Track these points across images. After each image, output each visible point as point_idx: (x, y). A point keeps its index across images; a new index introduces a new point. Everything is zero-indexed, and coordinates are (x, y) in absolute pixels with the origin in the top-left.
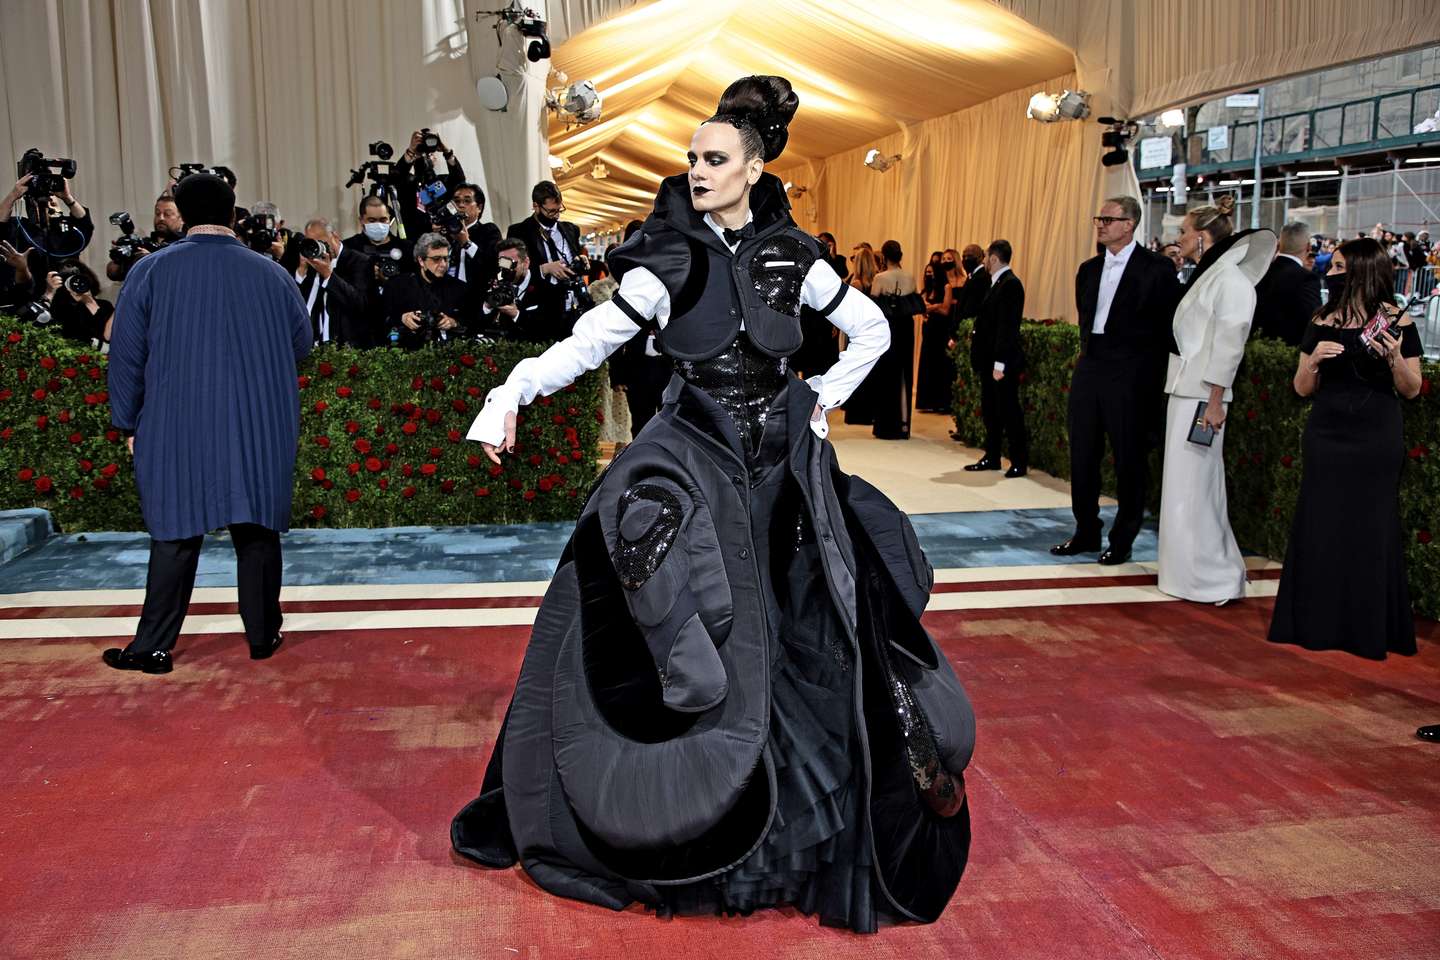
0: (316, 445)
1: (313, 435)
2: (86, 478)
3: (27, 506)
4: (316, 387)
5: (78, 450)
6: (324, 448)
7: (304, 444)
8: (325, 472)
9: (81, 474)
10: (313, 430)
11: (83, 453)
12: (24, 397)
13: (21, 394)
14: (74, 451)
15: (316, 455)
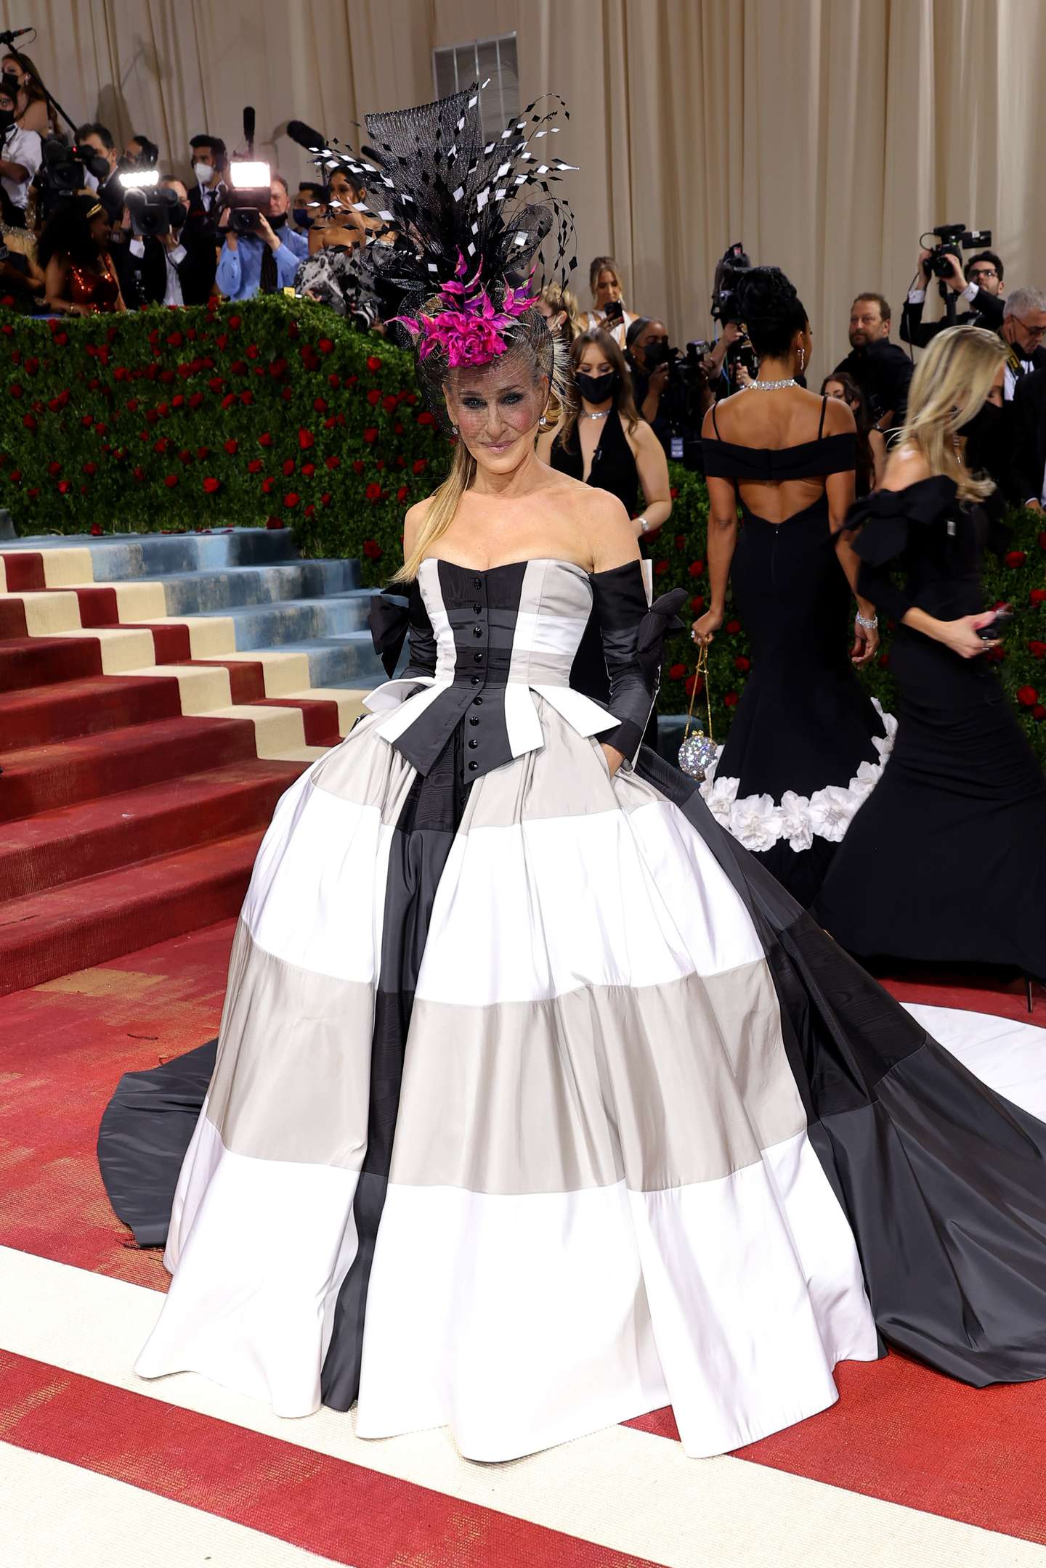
0: (1027, 653)
1: (1026, 639)
2: (742, 681)
3: (678, 713)
4: (1034, 567)
5: (734, 642)
6: (1036, 658)
7: (1012, 651)
8: (1038, 694)
9: (736, 676)
10: (1025, 631)
11: (740, 646)
12: (679, 571)
13: (677, 568)
14: (730, 645)
15: (1026, 667)
